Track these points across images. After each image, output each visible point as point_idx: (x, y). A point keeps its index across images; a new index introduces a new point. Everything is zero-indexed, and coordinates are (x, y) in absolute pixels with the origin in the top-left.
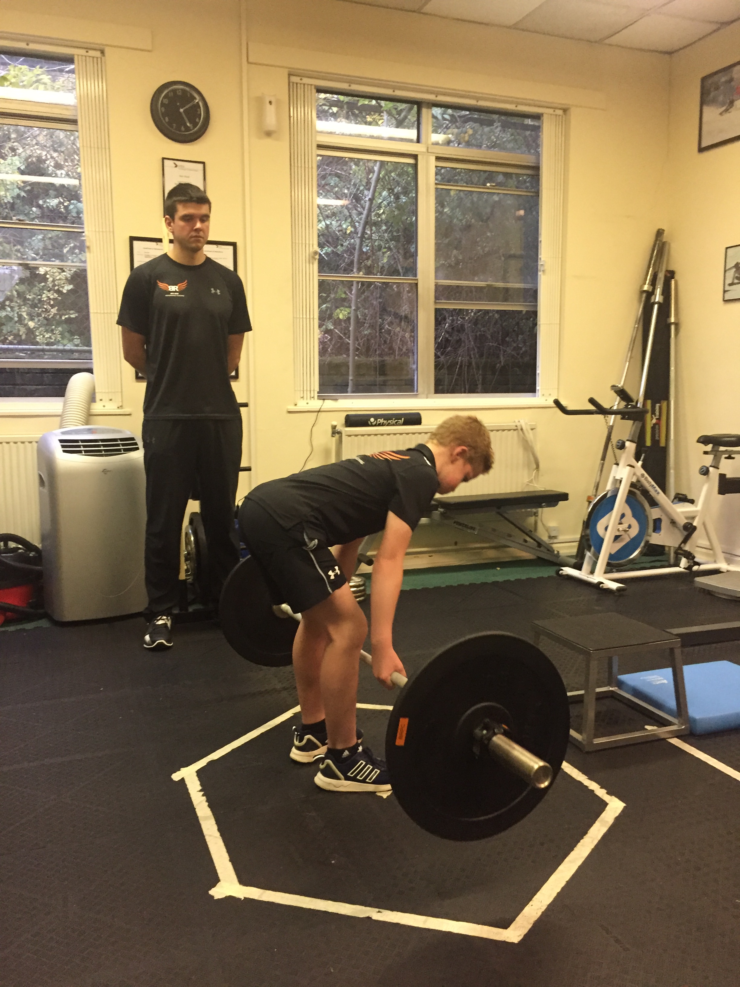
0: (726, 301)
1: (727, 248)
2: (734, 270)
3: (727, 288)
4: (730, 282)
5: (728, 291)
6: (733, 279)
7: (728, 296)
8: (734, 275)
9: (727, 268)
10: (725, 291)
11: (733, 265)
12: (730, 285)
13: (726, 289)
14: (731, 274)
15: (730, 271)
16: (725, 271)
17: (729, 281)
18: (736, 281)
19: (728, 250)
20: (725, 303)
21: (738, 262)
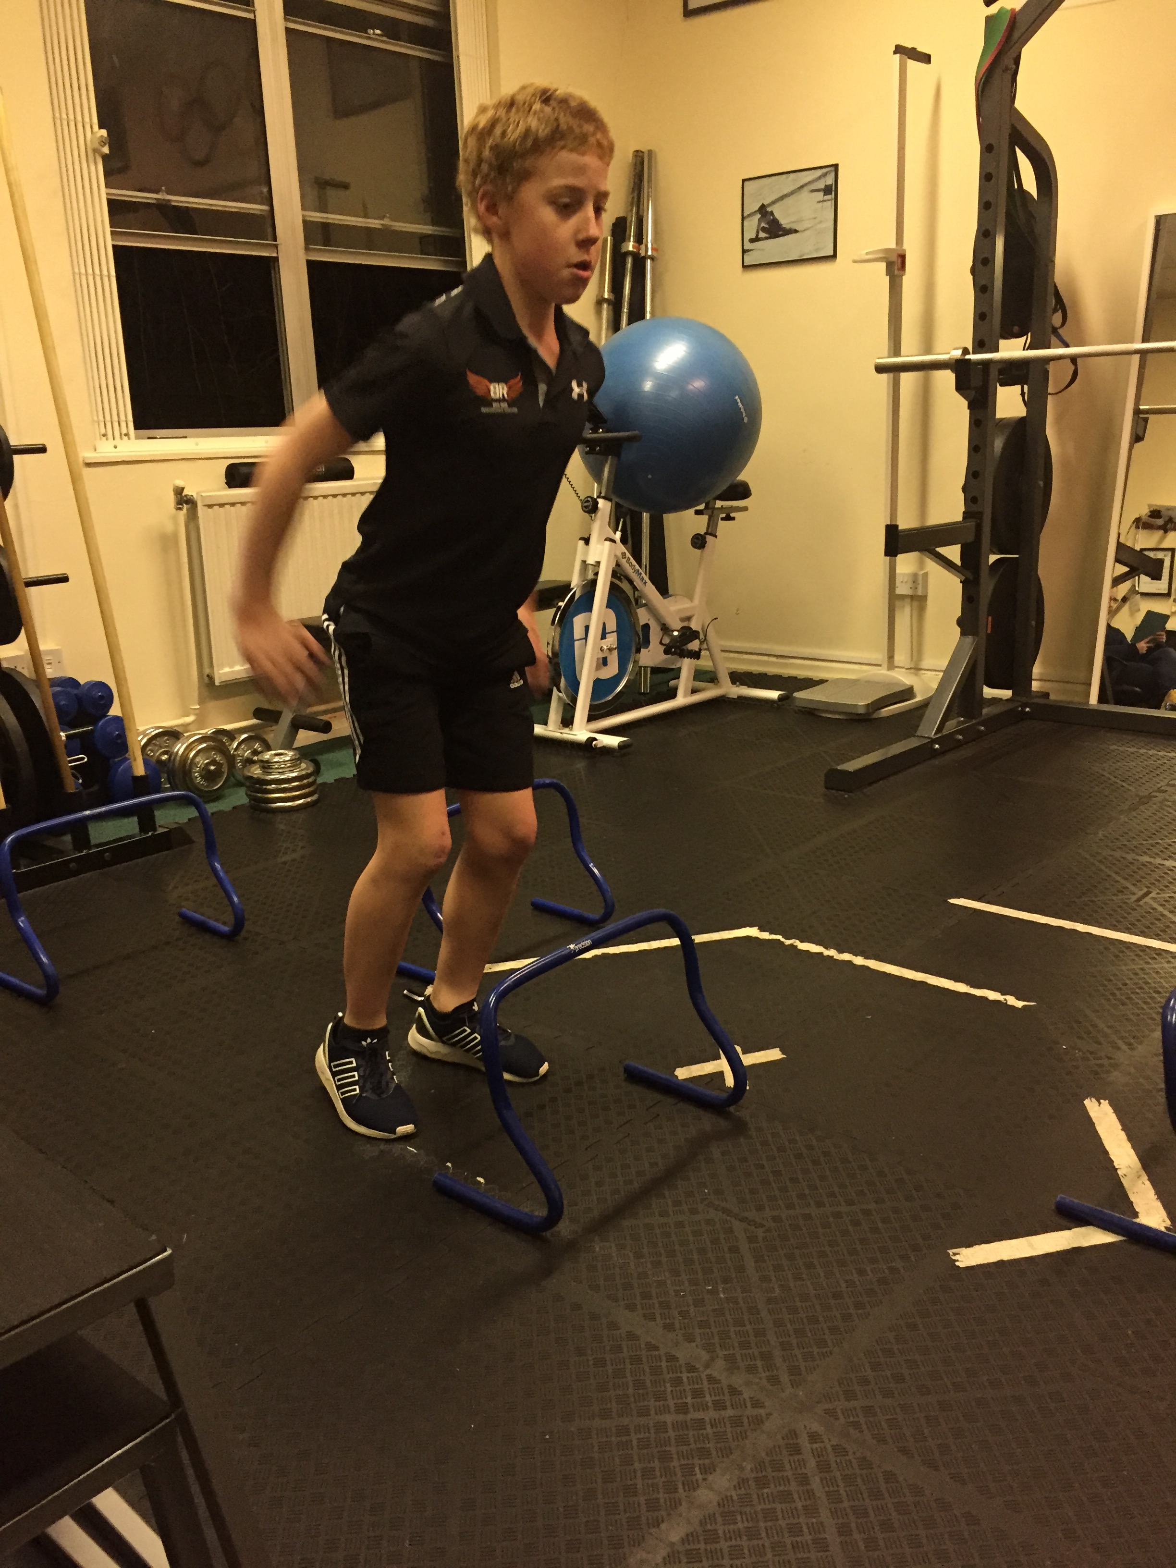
0: (746, 267)
1: (744, 181)
2: (759, 216)
3: (748, 246)
4: (754, 236)
5: (748, 251)
6: (758, 232)
7: (749, 260)
8: (759, 225)
9: (745, 215)
10: (744, 251)
11: (757, 208)
12: (752, 241)
13: (745, 248)
14: (753, 224)
15: (751, 218)
16: (743, 218)
17: (750, 234)
18: (762, 235)
19: (746, 183)
20: (744, 271)
21: (765, 204)
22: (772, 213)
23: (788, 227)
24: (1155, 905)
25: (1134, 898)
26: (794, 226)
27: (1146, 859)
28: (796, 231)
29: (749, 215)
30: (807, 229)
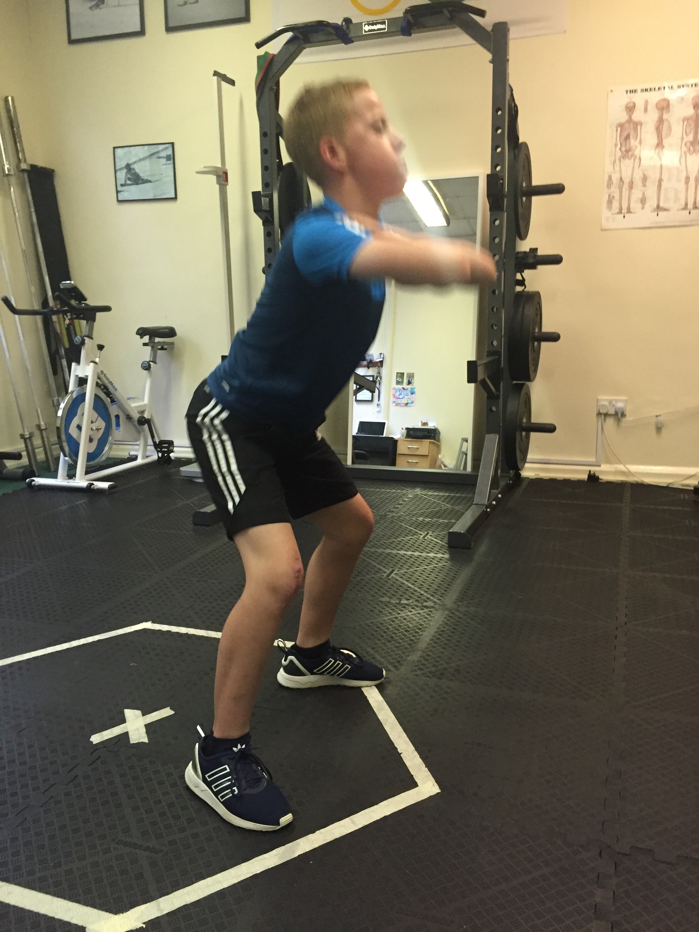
0: (119, 201)
1: (114, 148)
2: (125, 171)
3: (120, 188)
4: (123, 182)
5: (121, 191)
6: (126, 181)
7: (121, 197)
8: (126, 176)
9: (117, 168)
10: (117, 192)
11: (124, 165)
12: (122, 185)
14: (122, 175)
15: (120, 171)
16: (116, 172)
17: (121, 180)
18: (128, 182)
19: (116, 149)
20: (119, 204)
21: (130, 162)
22: (134, 169)
23: (145, 178)
24: (398, 578)
25: (385, 575)
26: (149, 178)
27: (388, 551)
28: (150, 181)
29: (121, 169)
30: (158, 181)
